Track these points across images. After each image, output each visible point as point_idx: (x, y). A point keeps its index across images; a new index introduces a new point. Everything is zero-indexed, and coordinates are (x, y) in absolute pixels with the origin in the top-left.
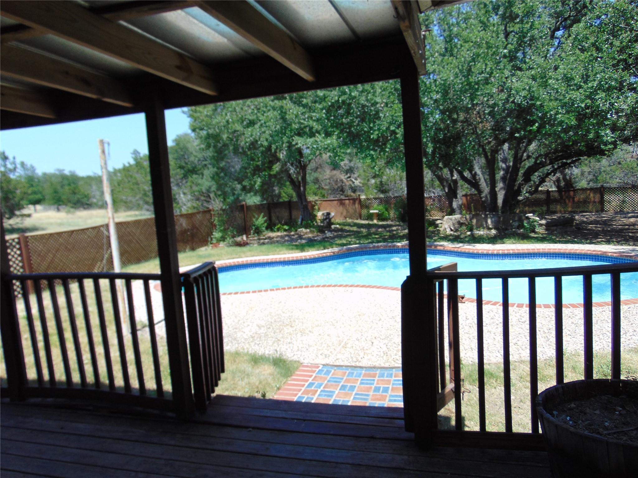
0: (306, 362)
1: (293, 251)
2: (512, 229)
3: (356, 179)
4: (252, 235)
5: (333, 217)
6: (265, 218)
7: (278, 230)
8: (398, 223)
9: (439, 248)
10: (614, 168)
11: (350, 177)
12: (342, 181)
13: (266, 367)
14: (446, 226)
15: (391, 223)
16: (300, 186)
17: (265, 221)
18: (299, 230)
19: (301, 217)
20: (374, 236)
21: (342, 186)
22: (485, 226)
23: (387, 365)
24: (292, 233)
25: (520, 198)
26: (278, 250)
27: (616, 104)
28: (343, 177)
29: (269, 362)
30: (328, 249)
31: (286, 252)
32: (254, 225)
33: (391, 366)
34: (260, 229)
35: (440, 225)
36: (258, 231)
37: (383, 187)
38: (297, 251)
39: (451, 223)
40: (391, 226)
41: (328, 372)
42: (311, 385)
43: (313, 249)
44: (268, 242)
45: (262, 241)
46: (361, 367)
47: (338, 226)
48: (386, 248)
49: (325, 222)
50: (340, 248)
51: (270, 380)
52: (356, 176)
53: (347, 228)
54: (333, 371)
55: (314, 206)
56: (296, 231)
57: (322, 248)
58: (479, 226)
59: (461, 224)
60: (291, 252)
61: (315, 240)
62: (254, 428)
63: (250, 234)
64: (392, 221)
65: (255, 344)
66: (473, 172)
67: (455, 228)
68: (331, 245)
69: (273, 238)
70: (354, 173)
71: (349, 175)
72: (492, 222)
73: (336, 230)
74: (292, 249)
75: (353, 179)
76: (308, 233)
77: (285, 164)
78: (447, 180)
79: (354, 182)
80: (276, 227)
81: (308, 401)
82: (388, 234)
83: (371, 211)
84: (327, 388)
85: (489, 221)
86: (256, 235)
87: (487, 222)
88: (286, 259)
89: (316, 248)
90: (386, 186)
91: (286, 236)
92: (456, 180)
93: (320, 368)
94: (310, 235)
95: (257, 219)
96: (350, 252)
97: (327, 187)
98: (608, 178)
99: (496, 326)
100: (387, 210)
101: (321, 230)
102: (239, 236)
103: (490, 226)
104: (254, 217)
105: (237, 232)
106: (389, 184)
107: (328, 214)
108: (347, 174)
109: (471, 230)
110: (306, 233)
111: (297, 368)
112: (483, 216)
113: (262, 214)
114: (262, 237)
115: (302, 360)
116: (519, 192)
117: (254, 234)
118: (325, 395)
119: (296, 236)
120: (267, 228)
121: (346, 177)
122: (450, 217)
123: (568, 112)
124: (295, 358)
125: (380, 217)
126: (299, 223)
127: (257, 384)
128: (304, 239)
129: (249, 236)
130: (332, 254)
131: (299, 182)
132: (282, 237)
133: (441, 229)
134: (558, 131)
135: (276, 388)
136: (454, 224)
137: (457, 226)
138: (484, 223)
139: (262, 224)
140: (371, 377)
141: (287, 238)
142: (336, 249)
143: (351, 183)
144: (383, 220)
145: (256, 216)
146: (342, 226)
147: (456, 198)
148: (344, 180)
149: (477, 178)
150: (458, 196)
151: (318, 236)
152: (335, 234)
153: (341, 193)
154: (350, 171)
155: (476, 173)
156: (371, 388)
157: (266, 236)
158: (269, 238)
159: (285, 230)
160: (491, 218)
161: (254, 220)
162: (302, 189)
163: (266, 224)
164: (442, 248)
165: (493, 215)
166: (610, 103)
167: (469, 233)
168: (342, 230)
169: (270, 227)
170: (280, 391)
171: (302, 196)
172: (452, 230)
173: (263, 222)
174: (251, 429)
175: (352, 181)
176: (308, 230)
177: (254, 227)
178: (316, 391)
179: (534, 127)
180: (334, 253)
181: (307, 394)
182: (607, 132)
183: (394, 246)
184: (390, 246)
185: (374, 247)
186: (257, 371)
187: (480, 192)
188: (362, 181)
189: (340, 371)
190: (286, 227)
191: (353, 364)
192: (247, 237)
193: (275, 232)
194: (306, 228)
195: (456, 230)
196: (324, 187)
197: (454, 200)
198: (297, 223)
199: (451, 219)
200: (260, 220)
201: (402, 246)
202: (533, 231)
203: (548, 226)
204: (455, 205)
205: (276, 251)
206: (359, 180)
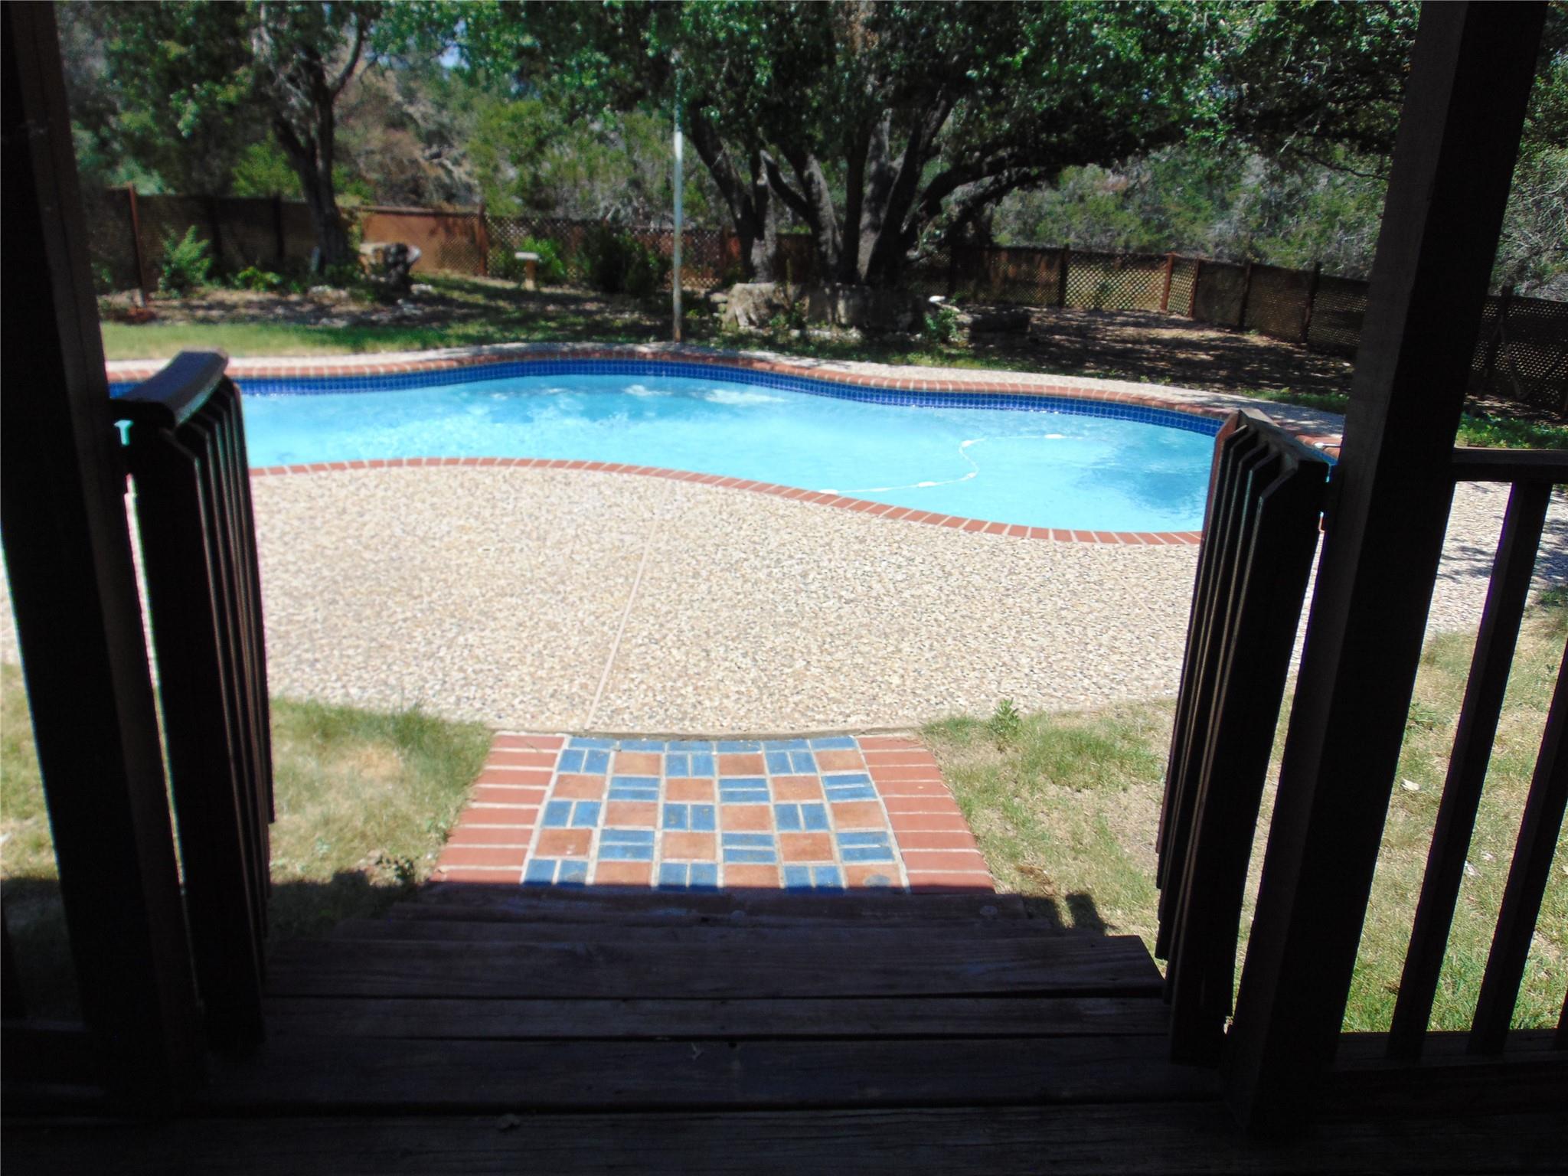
0: (508, 725)
1: (327, 349)
2: (894, 331)
3: (457, 162)
4: (161, 293)
5: (417, 260)
6: (204, 243)
7: (247, 284)
8: (592, 294)
9: (758, 366)
10: (1070, 207)
11: (438, 155)
12: (414, 162)
13: (371, 751)
14: (739, 311)
15: (572, 291)
16: (313, 156)
17: (204, 254)
18: (315, 289)
19: (317, 251)
20: (543, 323)
21: (415, 180)
22: (830, 317)
23: (784, 728)
24: (294, 298)
25: (913, 254)
26: (275, 342)
27: (1222, 22)
28: (420, 153)
29: (383, 733)
30: (436, 348)
31: (302, 349)
32: (169, 263)
33: (797, 731)
34: (189, 274)
35: (722, 307)
36: (181, 282)
37: (540, 191)
38: (338, 350)
39: (749, 303)
40: (576, 300)
41: (597, 762)
42: (556, 813)
43: (389, 346)
44: (222, 317)
45: (200, 313)
46: (702, 738)
47: (430, 288)
48: (609, 358)
49: (393, 272)
50: (474, 349)
51: (403, 803)
52: (455, 153)
53: (456, 295)
54: (613, 755)
55: (350, 224)
56: (305, 291)
57: (418, 345)
58: (819, 318)
59: (773, 308)
60: (319, 350)
61: (374, 323)
62: (521, 1110)
63: (155, 289)
64: (573, 286)
65: (300, 661)
66: (806, 173)
67: (759, 317)
68: (444, 341)
69: (234, 306)
70: (451, 146)
71: (435, 149)
72: (847, 310)
73: (424, 299)
74: (323, 343)
75: (448, 164)
76: (346, 300)
77: (265, 76)
78: (740, 187)
79: (449, 172)
80: (241, 275)
81: (571, 876)
82: (581, 319)
83: (520, 255)
84: (621, 821)
85: (841, 306)
86: (174, 292)
87: (834, 309)
88: (312, 373)
89: (397, 345)
90: (551, 192)
91: (277, 303)
92: (764, 187)
93: (565, 746)
94: (354, 308)
95: (176, 244)
96: (506, 361)
97: (374, 176)
98: (1055, 231)
99: (1035, 597)
100: (560, 255)
101: (386, 295)
102: (121, 289)
103: (843, 320)
104: (166, 236)
105: (114, 276)
106: (558, 184)
107: (403, 250)
108: (430, 146)
109: (801, 326)
110: (339, 301)
111: (485, 752)
112: (827, 291)
113: (193, 228)
114: (195, 302)
115: (489, 717)
116: (910, 239)
117: (167, 289)
118: (625, 850)
119: (308, 308)
120: (210, 276)
121: (428, 153)
122: (749, 286)
123: (1122, 25)
124: (465, 714)
125: (541, 271)
126: (314, 266)
127: (358, 823)
128: (339, 316)
129: (153, 295)
130: (455, 364)
131: (311, 142)
132: (261, 305)
133: (725, 318)
134: (1080, 75)
135: (434, 835)
136: (756, 308)
137: (764, 311)
138: (829, 310)
139: (193, 262)
140: (746, 771)
141: (280, 311)
142: (464, 353)
143: (441, 172)
144: (551, 282)
145: (173, 233)
146: (441, 290)
147: (761, 237)
148: (421, 160)
149: (815, 190)
150: (767, 233)
151: (376, 311)
152: (428, 309)
153: (413, 197)
154: (438, 137)
155: (811, 175)
156: (764, 811)
157: (210, 299)
158: (221, 305)
159: (270, 287)
160: (847, 299)
161: (166, 244)
162: (320, 164)
163: (206, 263)
164: (767, 367)
165: (851, 290)
166: (1209, 17)
167: (795, 333)
168: (441, 299)
169: (221, 273)
170: (453, 845)
171: (321, 189)
172: (751, 322)
173: (195, 254)
174: (512, 1118)
175: (443, 167)
176: (343, 293)
177: (166, 268)
178: (586, 837)
179: (1018, 58)
180: (459, 361)
181: (561, 849)
182: (1202, 93)
183: (632, 353)
184: (619, 353)
185: (573, 352)
186: (344, 768)
187: (817, 226)
188: (479, 170)
189: (638, 757)
190: (272, 277)
191: (676, 729)
192: (146, 298)
193: (236, 288)
194: (337, 285)
195: (763, 324)
196: (364, 173)
197: (756, 241)
198: (307, 268)
199: (750, 293)
200: (188, 249)
201: (654, 354)
202: (945, 340)
203: (977, 331)
204: (757, 256)
205: (267, 344)
206: (467, 166)
